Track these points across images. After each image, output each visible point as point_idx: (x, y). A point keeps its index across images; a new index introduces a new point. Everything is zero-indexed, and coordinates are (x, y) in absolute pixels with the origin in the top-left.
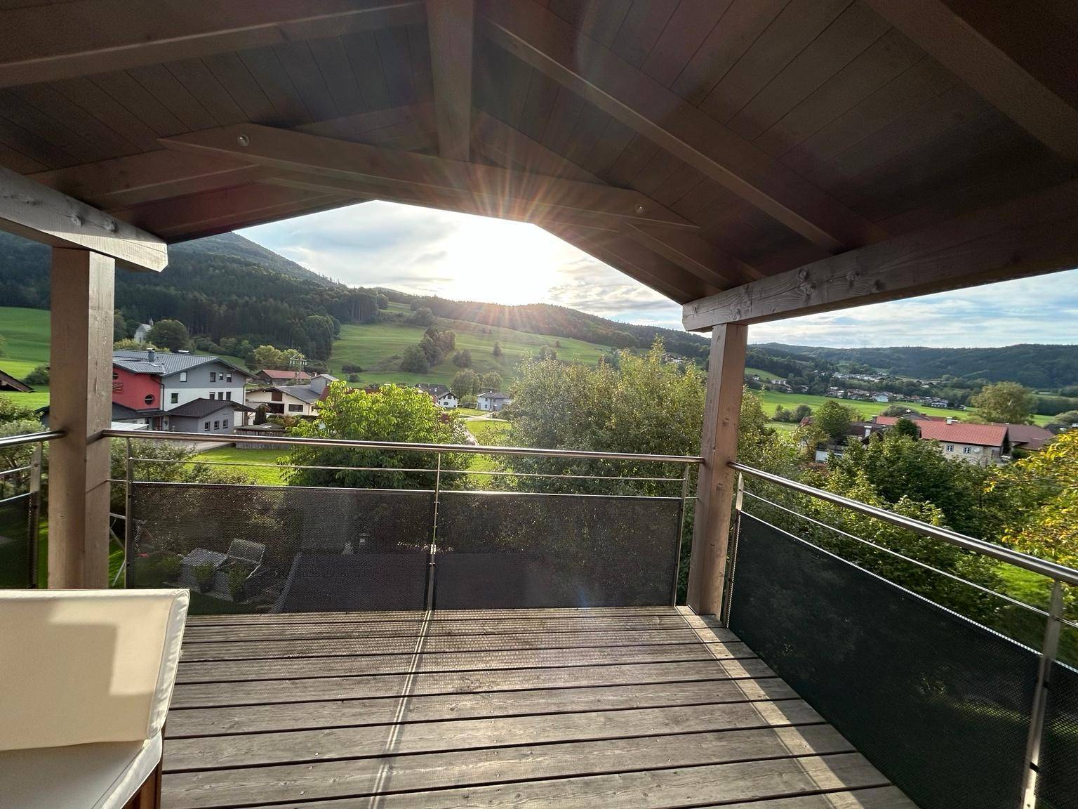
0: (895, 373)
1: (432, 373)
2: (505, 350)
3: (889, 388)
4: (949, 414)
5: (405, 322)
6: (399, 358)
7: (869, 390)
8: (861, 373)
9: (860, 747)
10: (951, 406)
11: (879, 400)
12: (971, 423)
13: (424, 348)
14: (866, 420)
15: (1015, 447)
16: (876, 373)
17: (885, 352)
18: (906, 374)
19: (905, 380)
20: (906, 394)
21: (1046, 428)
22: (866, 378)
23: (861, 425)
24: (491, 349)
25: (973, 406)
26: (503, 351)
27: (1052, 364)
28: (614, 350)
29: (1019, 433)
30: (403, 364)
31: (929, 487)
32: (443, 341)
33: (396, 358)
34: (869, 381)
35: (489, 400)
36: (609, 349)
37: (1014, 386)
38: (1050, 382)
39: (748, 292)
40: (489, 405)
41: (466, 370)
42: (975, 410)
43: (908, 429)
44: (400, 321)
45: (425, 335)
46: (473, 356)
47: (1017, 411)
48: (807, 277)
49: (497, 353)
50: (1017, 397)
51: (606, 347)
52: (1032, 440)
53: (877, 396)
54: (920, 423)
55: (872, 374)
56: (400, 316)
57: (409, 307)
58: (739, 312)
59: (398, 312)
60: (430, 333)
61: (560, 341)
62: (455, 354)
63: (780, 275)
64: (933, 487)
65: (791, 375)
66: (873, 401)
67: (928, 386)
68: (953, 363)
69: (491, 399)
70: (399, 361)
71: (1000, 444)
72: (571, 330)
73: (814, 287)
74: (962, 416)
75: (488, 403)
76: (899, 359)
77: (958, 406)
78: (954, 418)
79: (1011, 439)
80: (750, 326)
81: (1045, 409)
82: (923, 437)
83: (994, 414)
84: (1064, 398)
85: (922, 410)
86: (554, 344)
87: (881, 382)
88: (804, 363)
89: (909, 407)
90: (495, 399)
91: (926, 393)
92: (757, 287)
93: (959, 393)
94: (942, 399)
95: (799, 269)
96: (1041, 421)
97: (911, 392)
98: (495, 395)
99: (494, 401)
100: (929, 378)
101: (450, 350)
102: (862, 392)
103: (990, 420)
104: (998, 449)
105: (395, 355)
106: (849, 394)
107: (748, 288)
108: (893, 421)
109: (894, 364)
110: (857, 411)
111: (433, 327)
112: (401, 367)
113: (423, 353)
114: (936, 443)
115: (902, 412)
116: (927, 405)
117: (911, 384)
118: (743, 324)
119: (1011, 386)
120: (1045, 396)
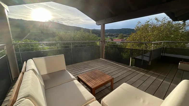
3: (110, 35)
4: (116, 38)
7: (107, 36)
21: (125, 39)
24: (40, 32)
26: (44, 32)
27: (125, 31)
28: (68, 31)
38: (125, 33)
46: (36, 33)
47: (122, 37)
48: (113, 19)
49: (42, 32)
51: (66, 30)
55: (107, 33)
68: (116, 31)
74: (118, 38)
80: (105, 24)
81: (125, 37)
83: (120, 38)
84: (127, 35)
85: (113, 38)
89: (112, 38)
91: (113, 36)
93: (117, 35)
100: (114, 34)
106: (105, 36)
108: (110, 40)
109: (110, 32)
116: (114, 37)
117: (112, 34)
118: (104, 24)
119: (122, 34)
120: (125, 35)
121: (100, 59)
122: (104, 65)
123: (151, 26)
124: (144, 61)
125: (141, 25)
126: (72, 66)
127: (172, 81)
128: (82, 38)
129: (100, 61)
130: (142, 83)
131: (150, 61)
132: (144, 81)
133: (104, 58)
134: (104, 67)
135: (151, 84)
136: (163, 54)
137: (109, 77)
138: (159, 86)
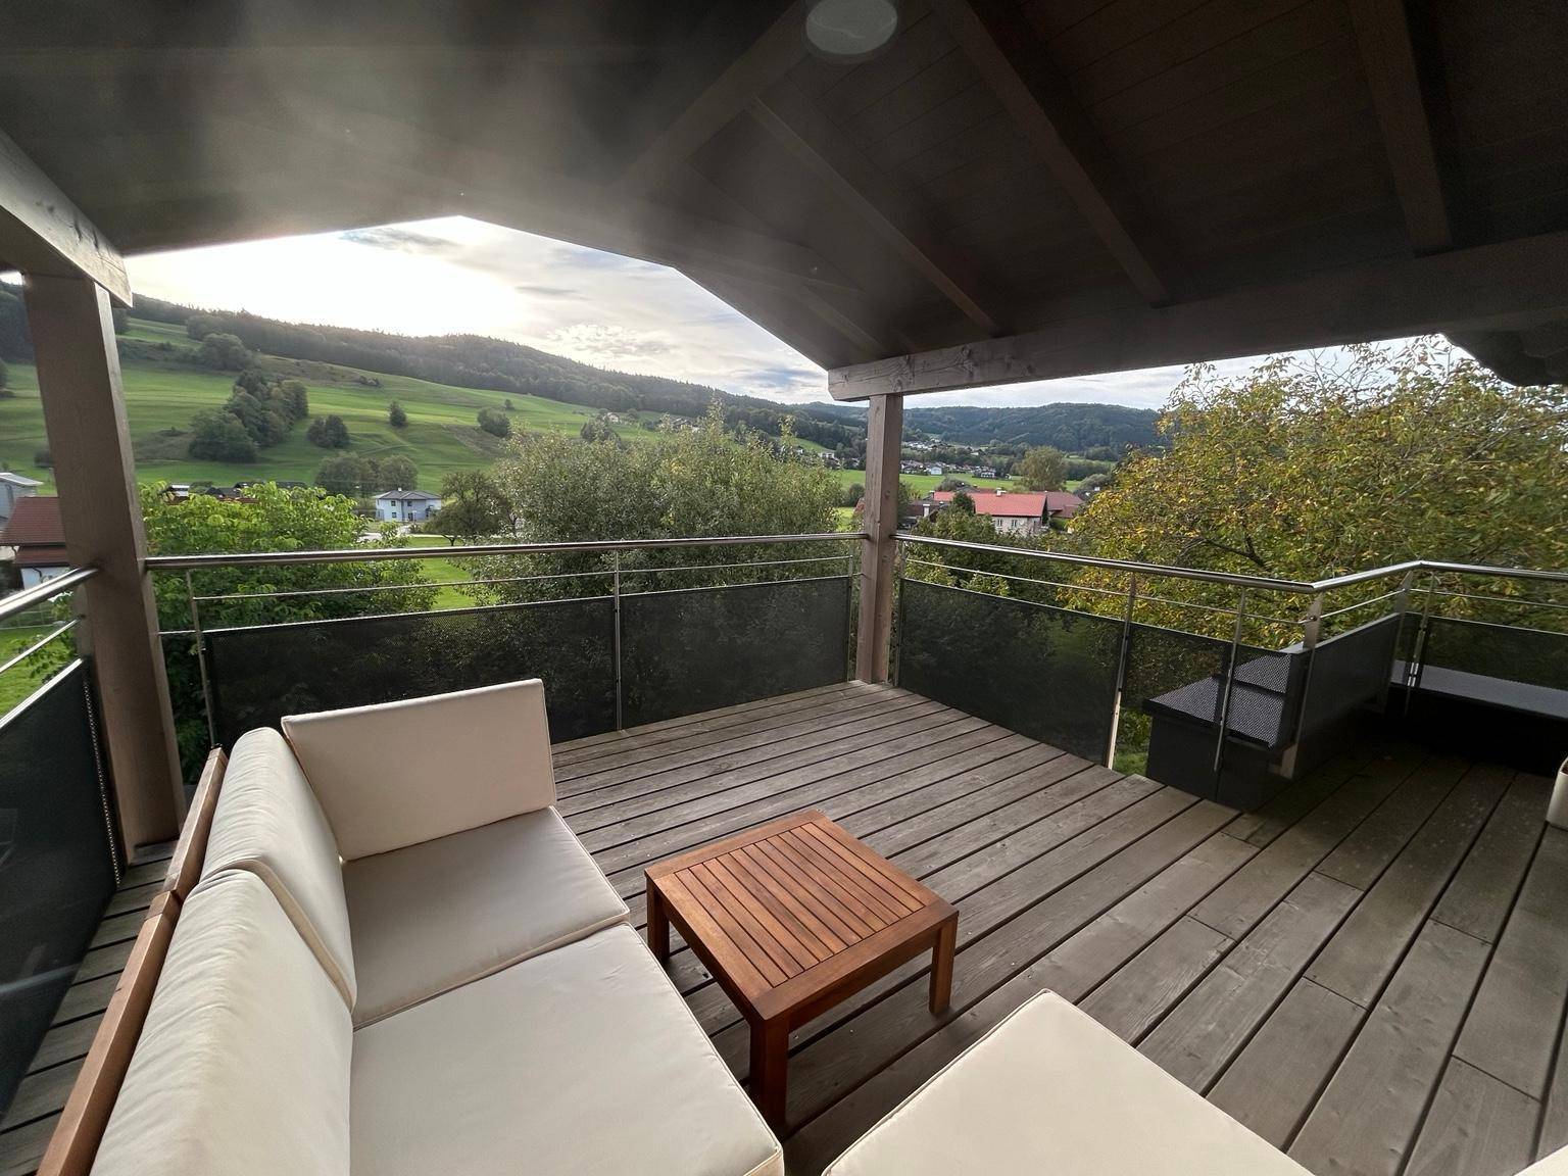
0: (947, 439)
1: (268, 461)
2: (415, 415)
3: (943, 458)
4: (997, 484)
5: (177, 360)
6: (180, 434)
7: (923, 461)
8: (914, 440)
9: (1017, 732)
10: (998, 475)
11: (933, 473)
12: (1016, 493)
13: (239, 413)
14: (923, 497)
15: (1051, 516)
16: (928, 439)
17: (938, 413)
18: (958, 440)
19: (957, 447)
20: (957, 464)
21: (1074, 493)
22: (919, 446)
23: (920, 503)
24: (385, 414)
25: (1017, 475)
26: (410, 416)
27: (1079, 425)
28: (603, 413)
29: (1057, 500)
30: (193, 446)
31: (991, 564)
32: (281, 400)
33: (173, 434)
34: (922, 450)
35: (398, 504)
36: (596, 413)
37: (1050, 450)
38: (1077, 448)
39: (910, 363)
40: (399, 514)
41: (342, 453)
42: (1019, 478)
43: (965, 504)
44: (166, 360)
45: (234, 390)
46: (352, 428)
47: (1053, 478)
48: (970, 355)
49: (398, 421)
50: (1052, 462)
51: (590, 409)
52: (1065, 508)
53: (931, 468)
54: (974, 496)
55: (926, 440)
56: (163, 348)
57: (182, 330)
58: (900, 383)
59: (159, 341)
60: (249, 385)
61: (512, 400)
62: (312, 422)
63: (944, 351)
64: (994, 562)
65: (840, 445)
66: (927, 474)
67: (977, 454)
68: (1000, 426)
69: (402, 501)
70: (187, 440)
71: (1040, 514)
72: (528, 380)
73: (976, 365)
74: (1009, 485)
75: (397, 508)
76: (950, 422)
77: (1005, 475)
78: (1003, 489)
79: (1049, 508)
80: (906, 396)
81: (1076, 474)
82: (977, 513)
83: (1036, 483)
84: (1088, 461)
85: (974, 482)
86: (503, 404)
87: (934, 451)
88: (854, 429)
89: (967, 478)
90: (410, 502)
91: (975, 462)
92: (920, 359)
93: (1005, 460)
94: (990, 468)
95: (961, 347)
96: (1072, 486)
97: (963, 460)
98: (407, 495)
99: (409, 505)
100: (979, 445)
101: (299, 418)
102: (915, 464)
103: (1033, 489)
104: (1038, 520)
105: (169, 428)
106: (903, 467)
107: (909, 359)
108: (950, 496)
109: (945, 428)
110: (912, 487)
111: (252, 374)
112: (190, 451)
113: (238, 423)
114: (989, 518)
115: (959, 485)
116: (978, 476)
117: (962, 452)
118: (901, 395)
119: (1048, 451)
120: (1075, 459)
121: (857, 682)
122: (880, 753)
123: (1307, 398)
124: (1235, 740)
125: (1218, 391)
126: (611, 747)
127: (1488, 948)
128: (714, 482)
129: (851, 704)
130: (1214, 955)
131: (1293, 741)
132: (1229, 943)
133: (885, 677)
134: (881, 771)
135: (1292, 977)
136: (1407, 674)
137: (915, 906)
138: (1367, 1001)
